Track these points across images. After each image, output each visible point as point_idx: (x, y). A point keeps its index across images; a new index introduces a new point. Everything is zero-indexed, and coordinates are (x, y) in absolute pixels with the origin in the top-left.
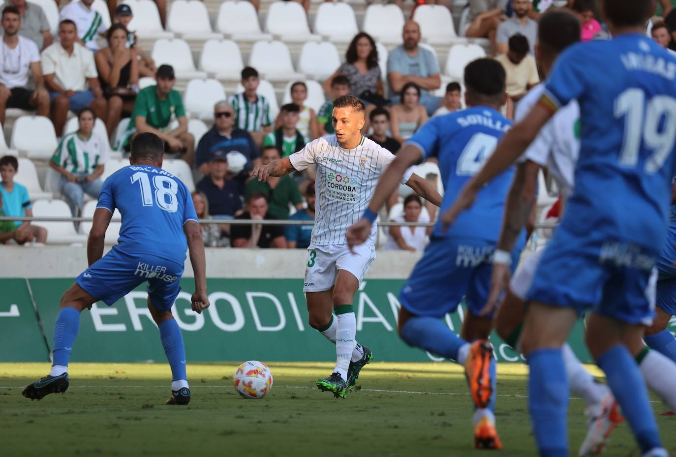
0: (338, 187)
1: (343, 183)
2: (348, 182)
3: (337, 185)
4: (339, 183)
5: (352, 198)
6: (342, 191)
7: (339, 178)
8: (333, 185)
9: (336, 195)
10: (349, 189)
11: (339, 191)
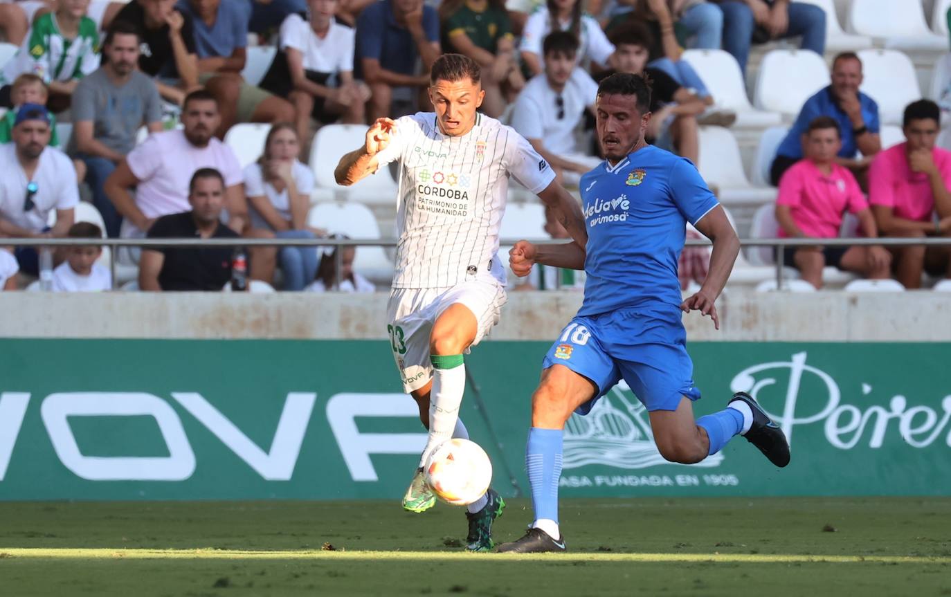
0: (438, 193)
1: (446, 187)
2: (456, 183)
3: (435, 190)
4: (439, 186)
5: (462, 211)
6: (445, 199)
7: (439, 178)
8: (427, 189)
9: (434, 206)
10: (457, 195)
11: (439, 199)
